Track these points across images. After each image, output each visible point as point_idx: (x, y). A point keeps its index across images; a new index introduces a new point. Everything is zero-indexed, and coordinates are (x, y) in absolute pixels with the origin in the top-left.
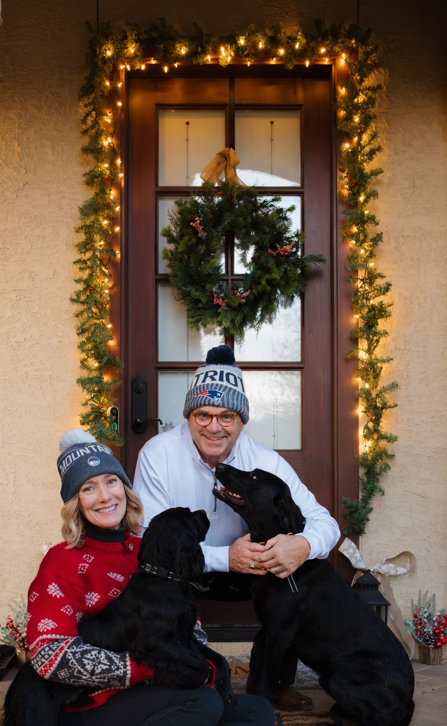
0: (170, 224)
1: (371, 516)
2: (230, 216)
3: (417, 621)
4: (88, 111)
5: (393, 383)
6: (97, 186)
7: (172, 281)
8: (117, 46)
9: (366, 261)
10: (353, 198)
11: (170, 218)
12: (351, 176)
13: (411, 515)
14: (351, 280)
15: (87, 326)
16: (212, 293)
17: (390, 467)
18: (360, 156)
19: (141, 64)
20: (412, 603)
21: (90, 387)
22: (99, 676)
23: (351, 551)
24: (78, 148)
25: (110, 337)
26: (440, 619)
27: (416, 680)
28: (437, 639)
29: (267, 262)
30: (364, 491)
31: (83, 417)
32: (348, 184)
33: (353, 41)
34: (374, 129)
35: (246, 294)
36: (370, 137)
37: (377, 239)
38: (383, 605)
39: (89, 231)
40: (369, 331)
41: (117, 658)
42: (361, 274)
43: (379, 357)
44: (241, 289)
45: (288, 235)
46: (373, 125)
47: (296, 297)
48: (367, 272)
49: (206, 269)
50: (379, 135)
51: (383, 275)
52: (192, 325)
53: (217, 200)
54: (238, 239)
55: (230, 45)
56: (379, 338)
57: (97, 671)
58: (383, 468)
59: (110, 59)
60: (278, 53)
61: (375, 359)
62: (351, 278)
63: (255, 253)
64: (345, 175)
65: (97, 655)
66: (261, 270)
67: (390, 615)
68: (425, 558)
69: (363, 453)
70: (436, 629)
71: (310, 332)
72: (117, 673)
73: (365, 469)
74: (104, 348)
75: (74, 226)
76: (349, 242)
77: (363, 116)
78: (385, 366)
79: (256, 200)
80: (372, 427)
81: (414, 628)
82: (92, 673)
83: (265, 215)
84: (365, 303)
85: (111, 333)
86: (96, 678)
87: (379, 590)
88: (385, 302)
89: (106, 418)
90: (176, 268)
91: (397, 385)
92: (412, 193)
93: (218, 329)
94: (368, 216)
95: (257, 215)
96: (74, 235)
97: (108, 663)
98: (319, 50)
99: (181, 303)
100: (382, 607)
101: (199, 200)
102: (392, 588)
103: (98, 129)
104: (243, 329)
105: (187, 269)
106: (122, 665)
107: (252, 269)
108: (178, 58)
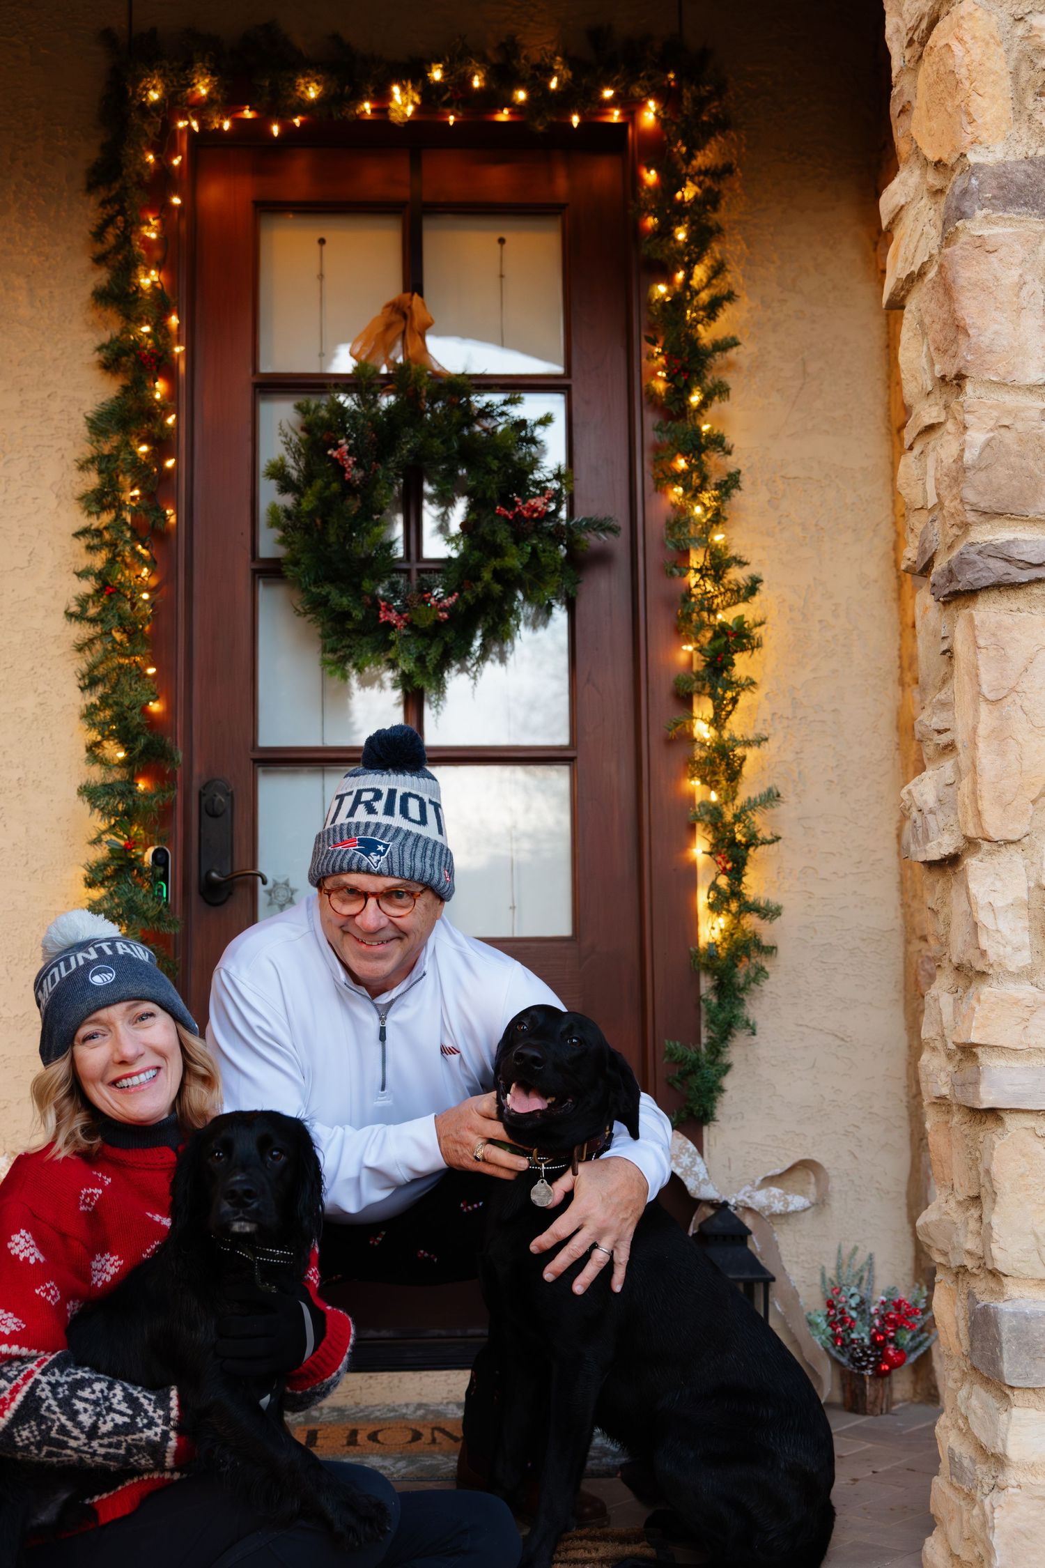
0: (285, 453)
1: (728, 1082)
2: (414, 436)
3: (835, 1315)
4: (108, 215)
5: (770, 791)
6: (125, 372)
7: (289, 574)
8: (172, 81)
9: (707, 529)
10: (677, 399)
11: (284, 439)
12: (672, 354)
13: (816, 1077)
14: (674, 570)
15: (101, 671)
16: (375, 599)
17: (767, 973)
18: (688, 312)
19: (222, 118)
20: (823, 1275)
21: (108, 804)
22: (106, 1441)
23: (685, 1160)
24: (87, 291)
25: (153, 694)
26: (885, 1309)
27: (838, 1451)
28: (880, 1356)
29: (494, 532)
30: (712, 1026)
31: (91, 870)
32: (663, 368)
33: (671, 76)
34: (718, 256)
35: (448, 602)
36: (709, 272)
37: (729, 484)
38: (758, 1281)
39: (107, 468)
40: (714, 679)
41: (150, 1400)
42: (697, 558)
43: (738, 735)
44: (438, 591)
45: (538, 476)
46: (716, 248)
47: (558, 606)
48: (708, 554)
49: (363, 547)
50: (728, 267)
51: (744, 559)
52: (333, 668)
53: (386, 401)
54: (430, 484)
55: (413, 82)
56: (738, 694)
57: (105, 1428)
58: (752, 975)
59: (156, 106)
60: (514, 98)
61: (729, 739)
62: (675, 567)
63: (468, 514)
64: (658, 350)
65: (106, 1391)
66: (480, 550)
67: (774, 1304)
68: (848, 1174)
69: (709, 943)
70: (878, 1333)
71: (588, 680)
72: (149, 1433)
73: (713, 977)
74: (138, 719)
75: (76, 455)
76: (669, 491)
77: (694, 228)
78: (751, 754)
79: (469, 402)
80: (725, 887)
81: (829, 1330)
82: (92, 1433)
83: (488, 433)
84: (706, 619)
85: (155, 686)
86: (101, 1445)
87: (750, 1247)
88: (749, 618)
89: (140, 873)
90: (296, 546)
91: (778, 795)
92: (801, 389)
93: (388, 675)
94: (708, 436)
95: (472, 434)
96: (76, 476)
97: (130, 1412)
98: (601, 93)
99: (309, 621)
100: (756, 1285)
101: (347, 401)
102: (777, 1242)
103: (129, 252)
104: (443, 676)
105: (322, 547)
106: (160, 1417)
107: (461, 547)
108: (303, 107)
